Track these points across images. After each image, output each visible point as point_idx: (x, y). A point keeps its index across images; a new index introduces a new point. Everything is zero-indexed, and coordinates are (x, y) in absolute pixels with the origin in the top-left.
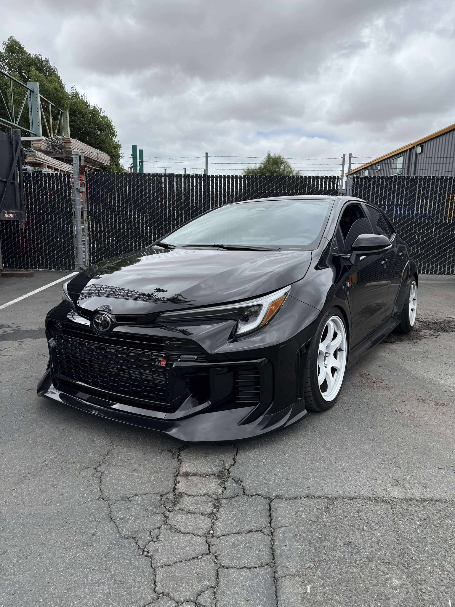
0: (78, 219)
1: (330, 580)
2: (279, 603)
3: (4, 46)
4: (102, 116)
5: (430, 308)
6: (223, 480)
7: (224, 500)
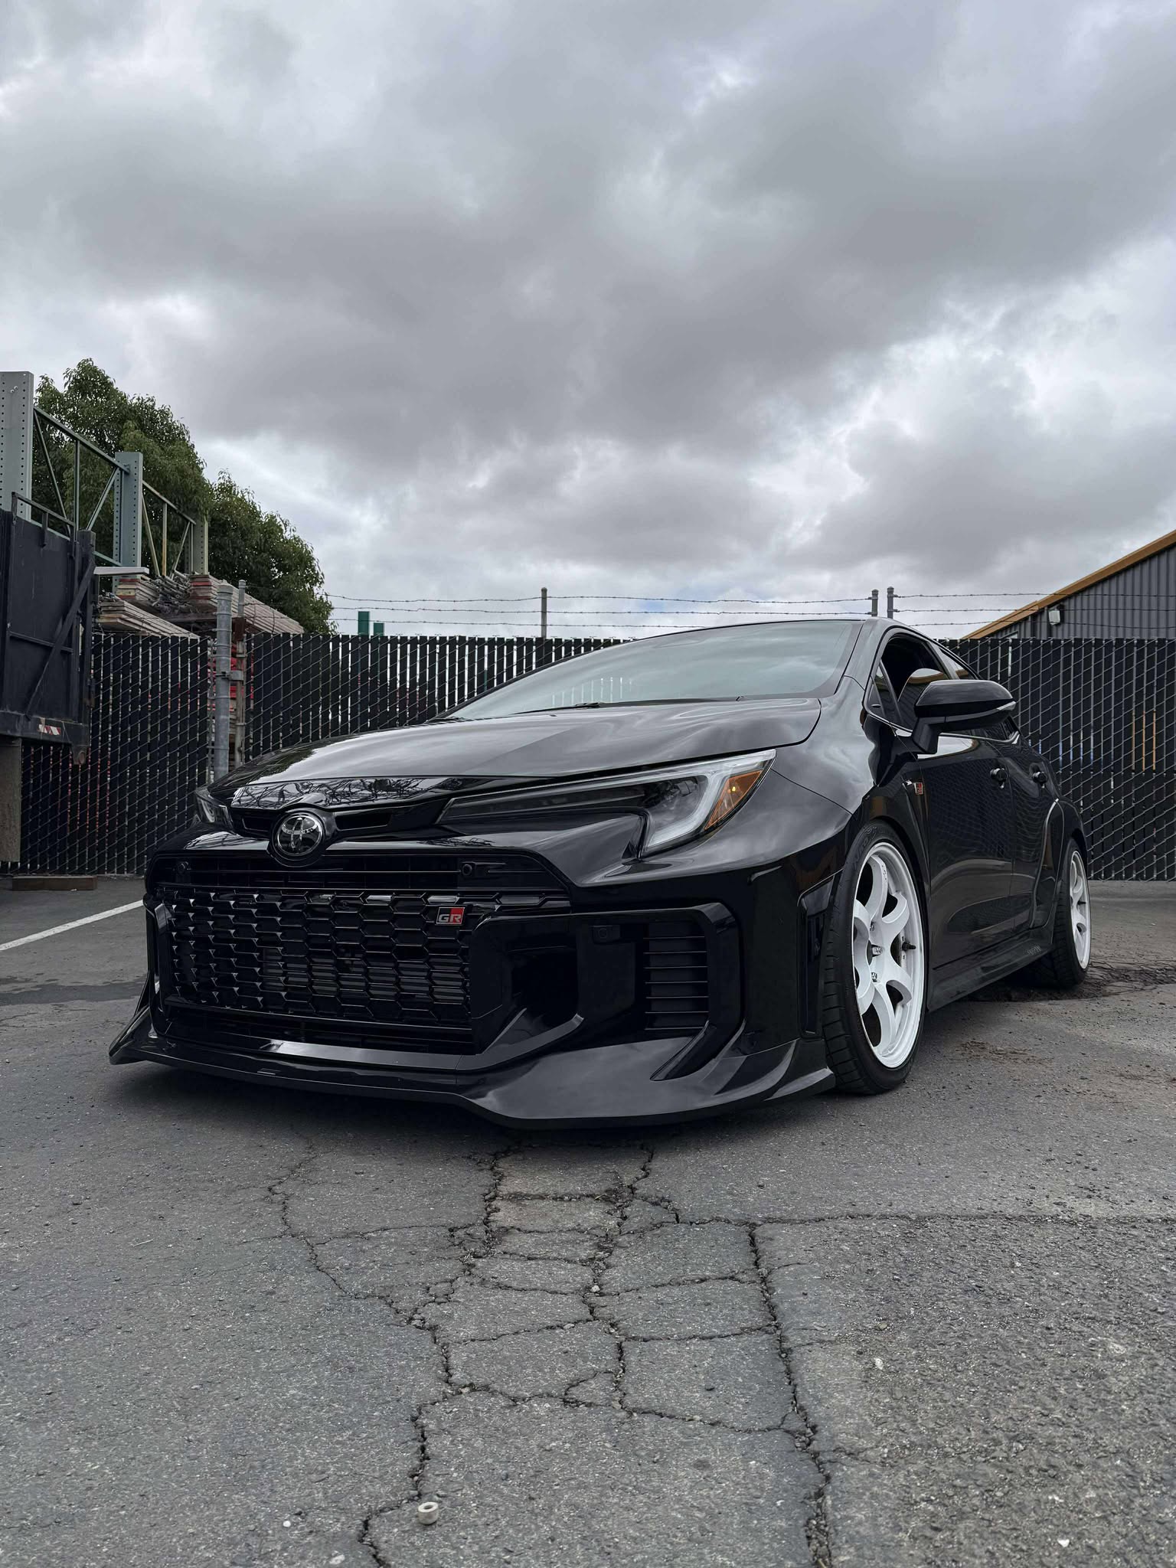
0: (222, 747)
1: (935, 1347)
2: (798, 1389)
3: (67, 379)
4: (288, 538)
5: (1122, 945)
6: (618, 1204)
7: (625, 1237)
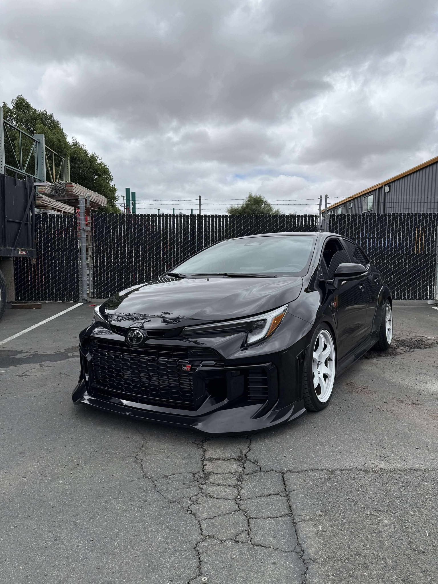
0: (84, 255)
4: (99, 162)
5: (404, 329)
6: (242, 462)
7: (245, 476)
